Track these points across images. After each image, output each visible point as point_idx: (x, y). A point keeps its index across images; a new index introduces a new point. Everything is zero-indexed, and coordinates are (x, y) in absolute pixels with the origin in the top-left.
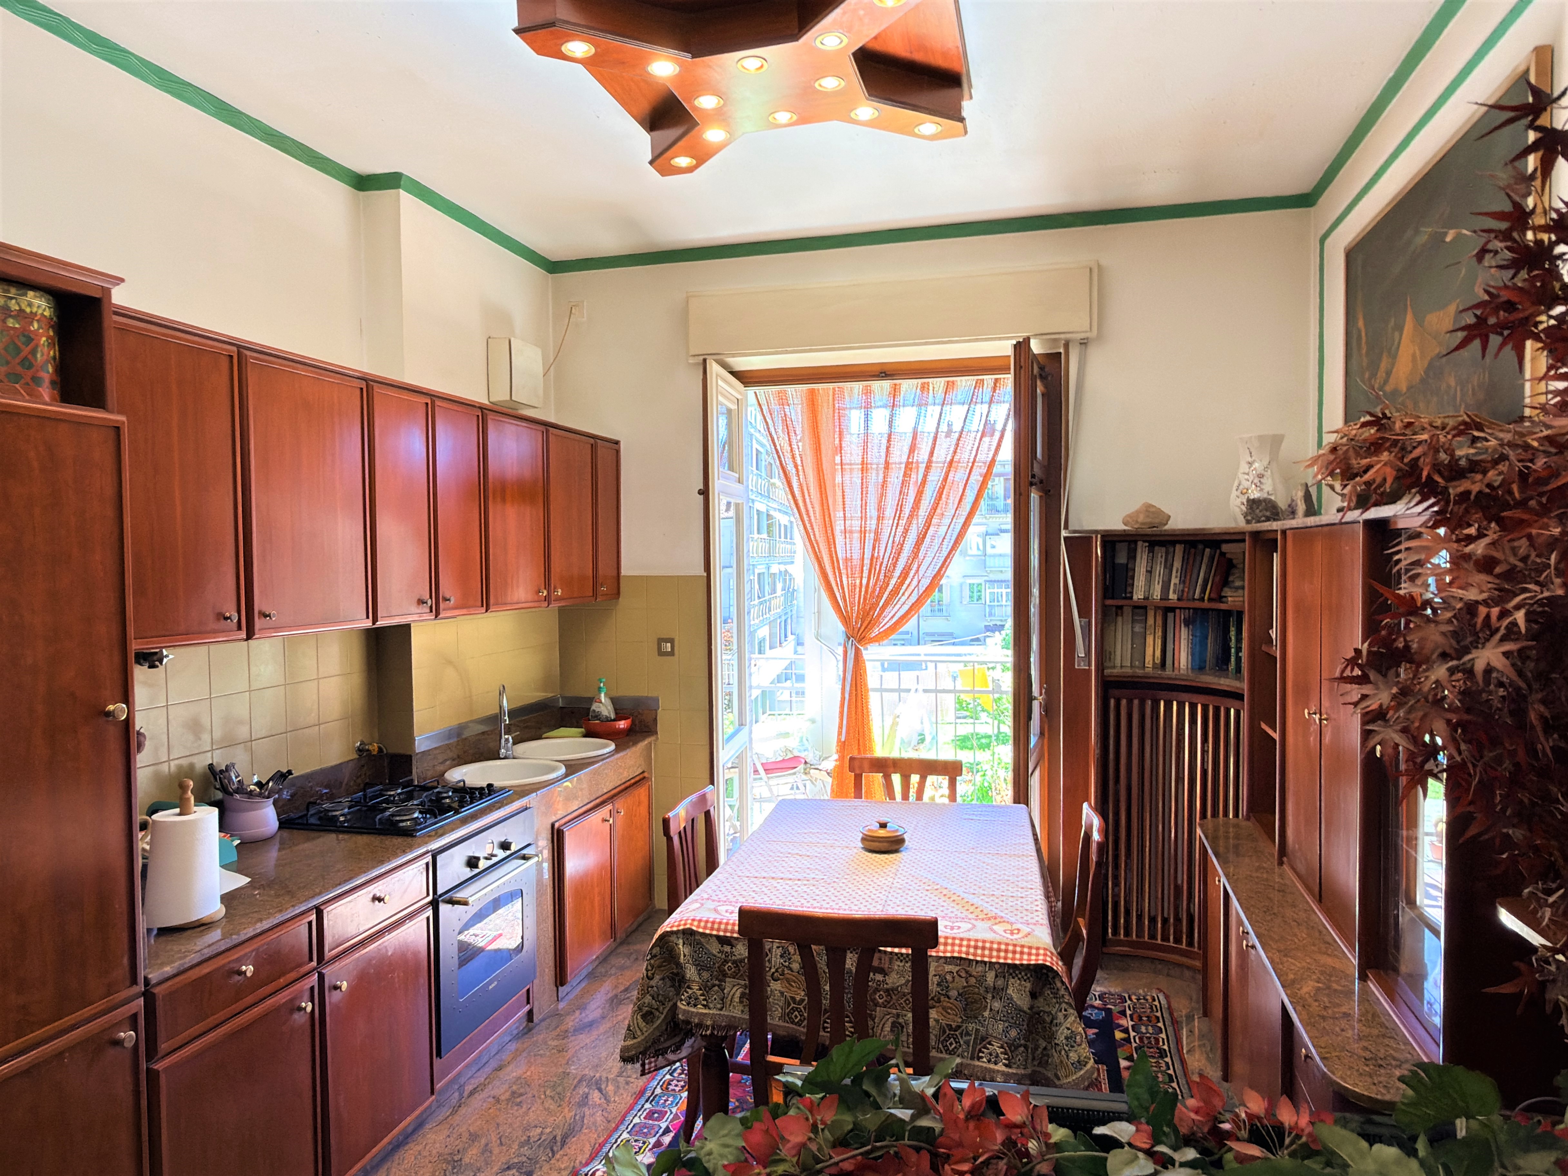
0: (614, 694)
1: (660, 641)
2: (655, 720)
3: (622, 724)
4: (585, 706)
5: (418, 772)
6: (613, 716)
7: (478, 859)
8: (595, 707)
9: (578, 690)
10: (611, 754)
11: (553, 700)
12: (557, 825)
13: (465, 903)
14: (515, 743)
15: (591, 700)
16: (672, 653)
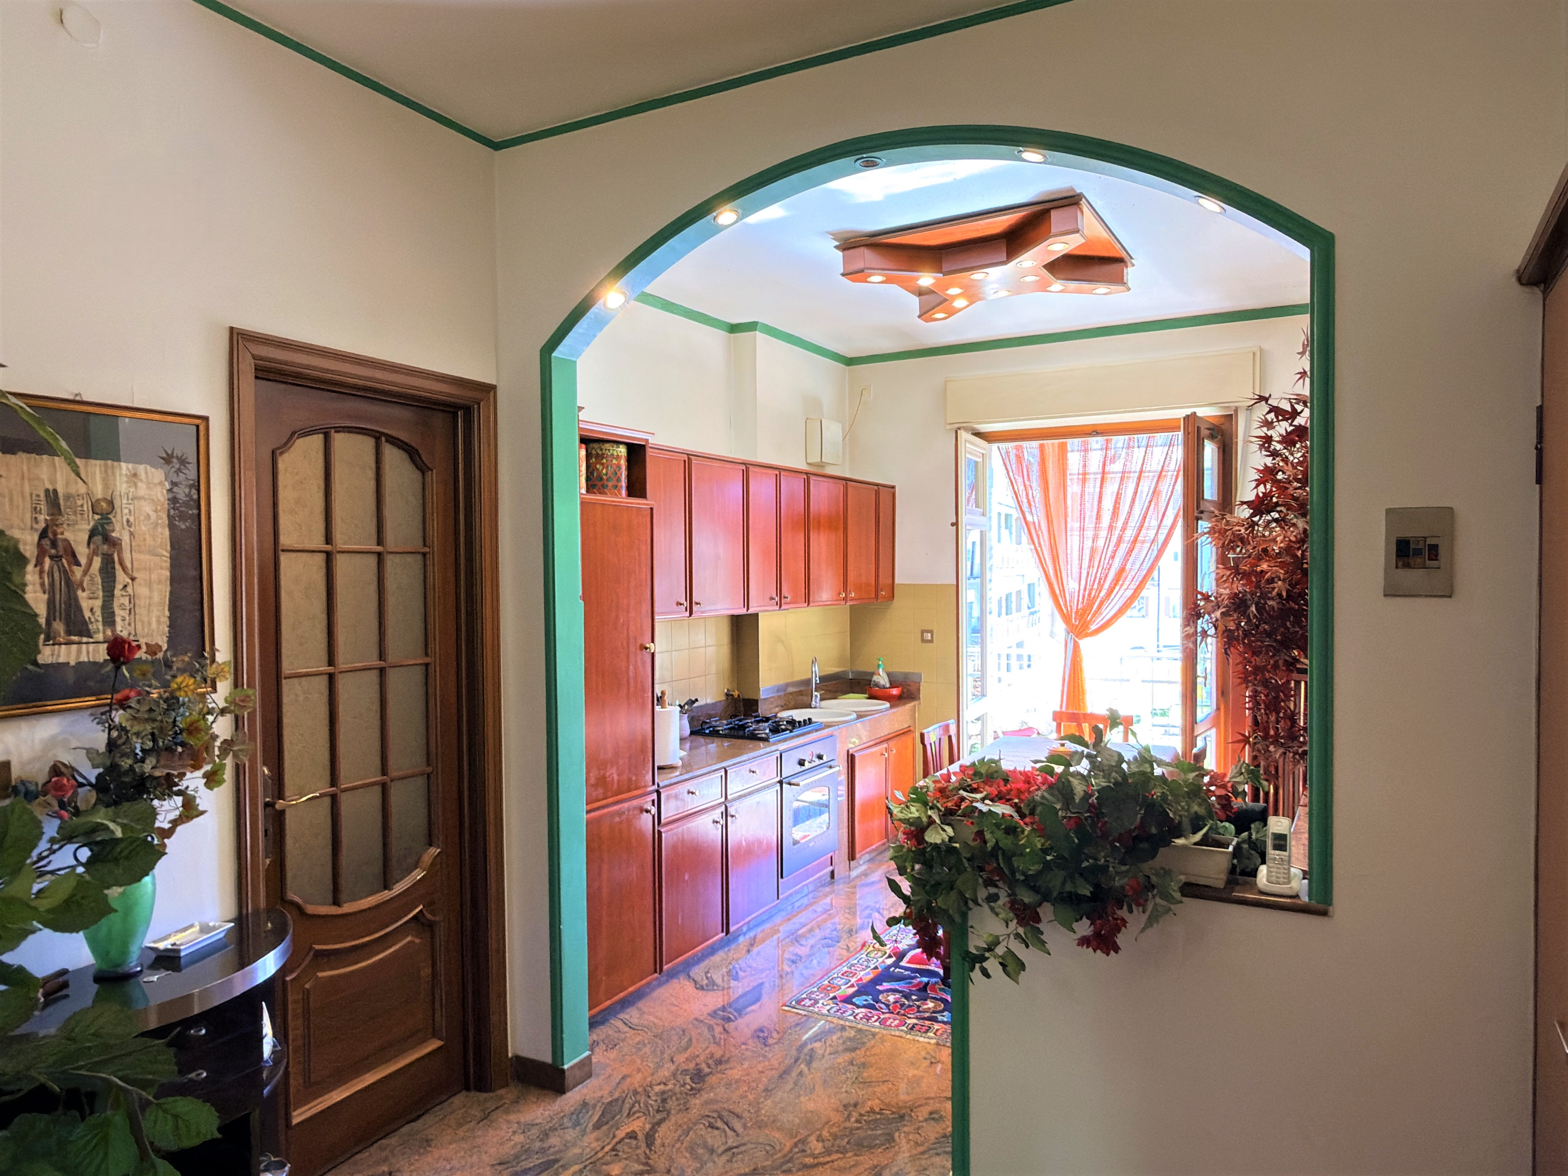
0: (890, 670)
1: (923, 632)
2: (919, 690)
3: (895, 691)
4: (868, 678)
5: (763, 710)
6: (888, 685)
7: (804, 760)
8: (875, 678)
9: (862, 667)
10: (887, 710)
11: (845, 672)
12: (850, 752)
13: (798, 785)
14: (822, 699)
15: (872, 674)
16: (931, 641)
